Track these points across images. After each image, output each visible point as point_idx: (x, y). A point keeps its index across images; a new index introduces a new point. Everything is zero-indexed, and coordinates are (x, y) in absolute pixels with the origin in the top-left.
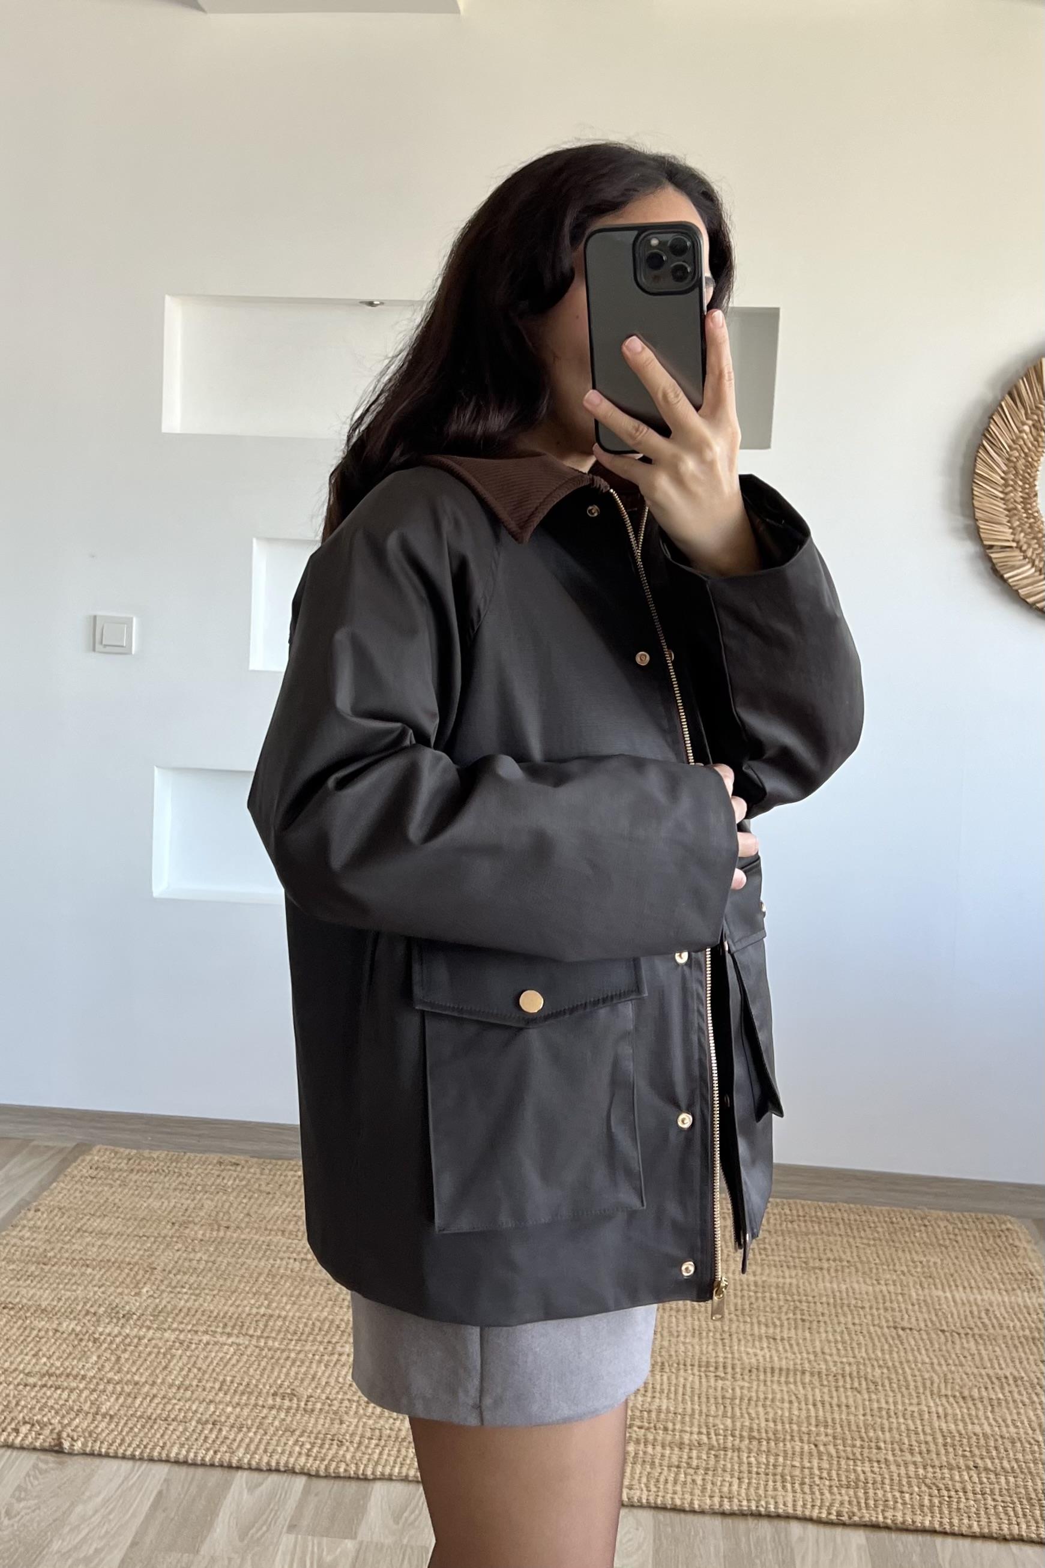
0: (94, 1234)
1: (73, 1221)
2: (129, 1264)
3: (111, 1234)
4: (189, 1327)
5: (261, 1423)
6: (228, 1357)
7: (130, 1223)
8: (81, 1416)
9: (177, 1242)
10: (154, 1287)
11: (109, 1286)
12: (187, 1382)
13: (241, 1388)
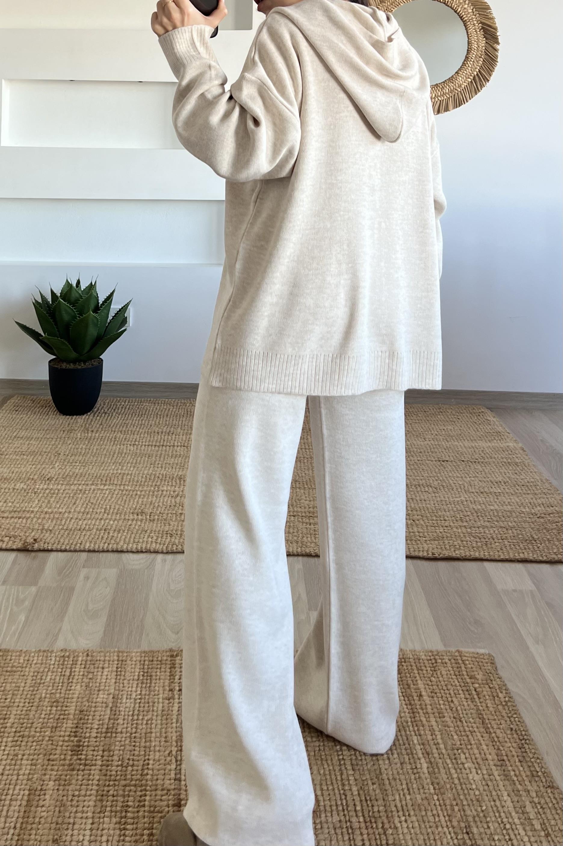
3: (32, 438)
5: (129, 528)
6: (106, 496)
8: (35, 531)
10: (61, 463)
11: (38, 465)
12: (87, 510)
13: (116, 511)
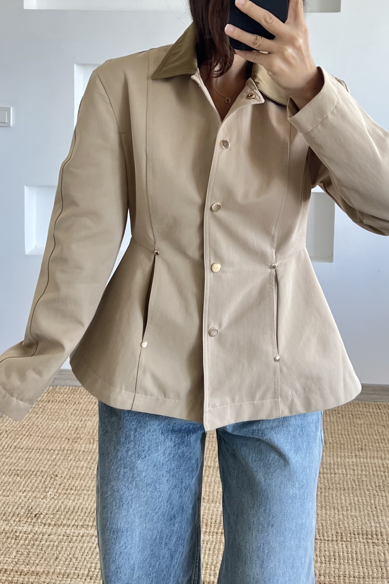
0: (23, 450)
1: (13, 440)
2: (42, 472)
4: (73, 523)
7: (44, 441)
9: (70, 454)
10: (55, 491)
11: (29, 491)
